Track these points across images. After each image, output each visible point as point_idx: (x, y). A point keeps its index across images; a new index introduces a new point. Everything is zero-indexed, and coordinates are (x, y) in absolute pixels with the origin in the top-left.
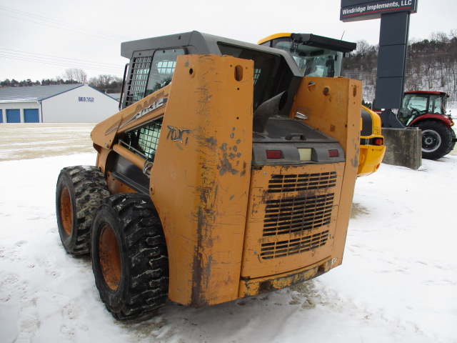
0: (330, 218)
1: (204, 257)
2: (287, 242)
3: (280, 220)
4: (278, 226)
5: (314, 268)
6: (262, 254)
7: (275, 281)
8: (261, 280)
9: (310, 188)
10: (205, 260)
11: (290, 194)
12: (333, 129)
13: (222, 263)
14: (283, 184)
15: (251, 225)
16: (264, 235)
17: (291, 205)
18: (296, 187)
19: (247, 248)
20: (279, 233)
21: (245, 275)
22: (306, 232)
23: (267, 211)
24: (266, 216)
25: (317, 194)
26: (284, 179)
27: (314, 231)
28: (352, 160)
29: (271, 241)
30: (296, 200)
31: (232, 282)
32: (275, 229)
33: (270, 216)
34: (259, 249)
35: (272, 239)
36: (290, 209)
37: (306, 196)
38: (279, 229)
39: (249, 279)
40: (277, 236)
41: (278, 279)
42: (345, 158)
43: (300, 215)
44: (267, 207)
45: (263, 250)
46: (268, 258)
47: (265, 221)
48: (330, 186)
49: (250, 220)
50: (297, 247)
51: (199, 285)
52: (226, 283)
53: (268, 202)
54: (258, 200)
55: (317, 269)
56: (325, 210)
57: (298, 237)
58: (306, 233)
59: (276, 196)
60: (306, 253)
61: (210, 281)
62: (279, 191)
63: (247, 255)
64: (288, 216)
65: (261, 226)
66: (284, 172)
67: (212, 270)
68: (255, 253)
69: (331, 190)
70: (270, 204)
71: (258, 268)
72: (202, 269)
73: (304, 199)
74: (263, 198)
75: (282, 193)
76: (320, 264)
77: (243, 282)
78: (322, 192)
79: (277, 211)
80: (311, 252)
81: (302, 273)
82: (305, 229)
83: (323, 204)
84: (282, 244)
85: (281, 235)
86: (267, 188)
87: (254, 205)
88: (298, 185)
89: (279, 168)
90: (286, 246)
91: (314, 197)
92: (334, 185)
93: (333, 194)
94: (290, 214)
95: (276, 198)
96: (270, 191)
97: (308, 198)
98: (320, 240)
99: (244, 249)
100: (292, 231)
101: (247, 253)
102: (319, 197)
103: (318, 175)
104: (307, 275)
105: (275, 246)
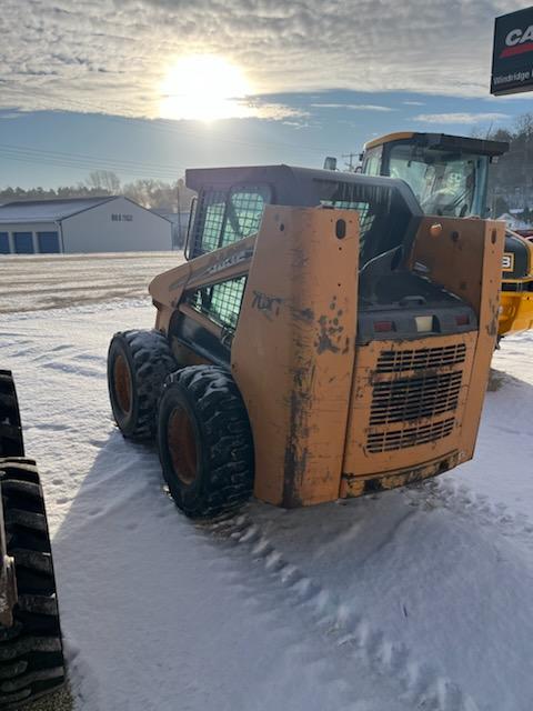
0: (456, 402)
1: (298, 449)
2: (399, 432)
3: (392, 405)
4: (389, 413)
5: (435, 464)
6: (369, 447)
7: (384, 480)
8: (367, 478)
9: (430, 366)
10: (300, 453)
11: (403, 374)
12: (463, 286)
13: (320, 456)
14: (395, 362)
15: (355, 413)
16: (371, 424)
17: (405, 387)
18: (412, 365)
19: (350, 440)
20: (389, 422)
21: (347, 472)
22: (425, 419)
23: (374, 396)
24: (373, 401)
25: (439, 373)
26: (396, 356)
27: (436, 419)
28: (487, 327)
29: (380, 431)
30: (413, 380)
31: (331, 479)
32: (385, 417)
33: (378, 401)
34: (364, 440)
35: (380, 429)
36: (404, 393)
37: (425, 375)
38: (390, 416)
39: (352, 476)
40: (387, 425)
41: (388, 477)
42: (478, 324)
43: (416, 399)
44: (375, 390)
45: (369, 441)
46: (376, 451)
47: (372, 407)
48: (457, 362)
49: (354, 405)
50: (412, 438)
51: (292, 482)
52: (325, 481)
53: (376, 384)
54: (363, 383)
55: (438, 465)
56: (450, 392)
57: (413, 426)
58: (425, 421)
59: (386, 377)
60: (423, 445)
61: (306, 477)
62: (390, 371)
63: (350, 448)
64: (402, 401)
65: (367, 413)
66: (397, 348)
67: (307, 464)
68: (360, 445)
69: (459, 367)
70: (379, 386)
71: (364, 463)
72: (295, 464)
73: (422, 379)
74: (370, 379)
75: (394, 373)
76: (442, 459)
77: (345, 480)
78: (447, 370)
79: (387, 395)
80: (430, 443)
81: (418, 470)
82: (423, 416)
83: (447, 385)
84: (394, 435)
85: (392, 424)
86: (374, 368)
87: (359, 388)
88: (414, 363)
89: (390, 343)
90: (399, 437)
91: (436, 377)
92: (463, 361)
93: (461, 372)
94: (404, 398)
95: (386, 380)
96: (378, 371)
97: (428, 378)
98: (444, 430)
99: (346, 440)
100: (407, 419)
101: (350, 445)
102: (441, 376)
103: (441, 349)
104: (425, 473)
105: (384, 437)
